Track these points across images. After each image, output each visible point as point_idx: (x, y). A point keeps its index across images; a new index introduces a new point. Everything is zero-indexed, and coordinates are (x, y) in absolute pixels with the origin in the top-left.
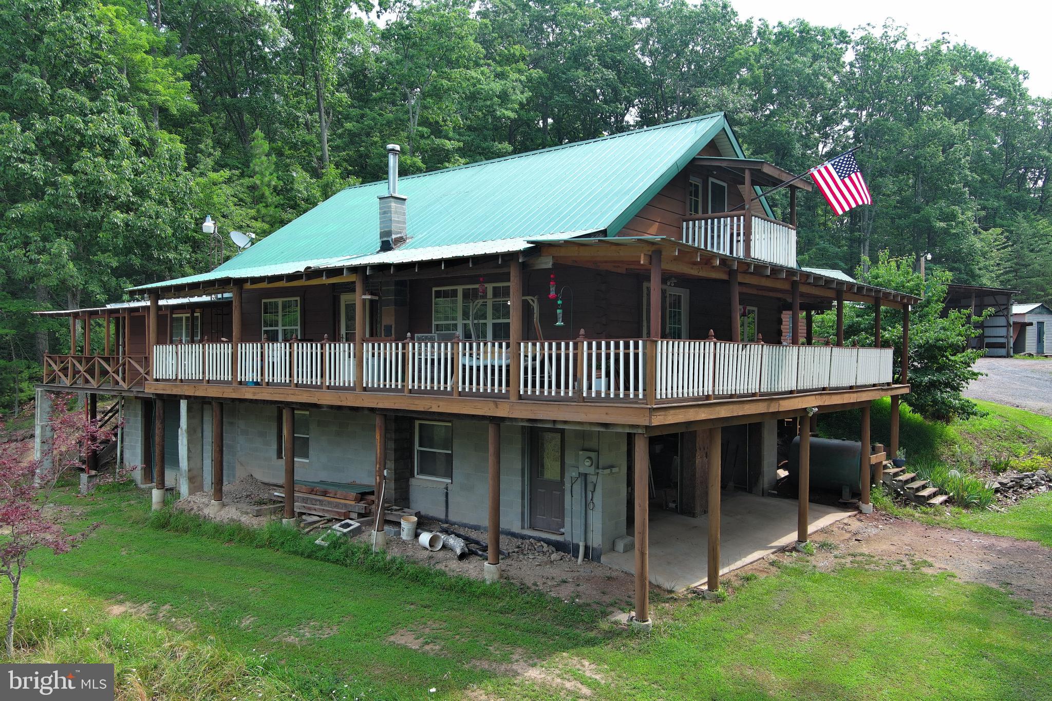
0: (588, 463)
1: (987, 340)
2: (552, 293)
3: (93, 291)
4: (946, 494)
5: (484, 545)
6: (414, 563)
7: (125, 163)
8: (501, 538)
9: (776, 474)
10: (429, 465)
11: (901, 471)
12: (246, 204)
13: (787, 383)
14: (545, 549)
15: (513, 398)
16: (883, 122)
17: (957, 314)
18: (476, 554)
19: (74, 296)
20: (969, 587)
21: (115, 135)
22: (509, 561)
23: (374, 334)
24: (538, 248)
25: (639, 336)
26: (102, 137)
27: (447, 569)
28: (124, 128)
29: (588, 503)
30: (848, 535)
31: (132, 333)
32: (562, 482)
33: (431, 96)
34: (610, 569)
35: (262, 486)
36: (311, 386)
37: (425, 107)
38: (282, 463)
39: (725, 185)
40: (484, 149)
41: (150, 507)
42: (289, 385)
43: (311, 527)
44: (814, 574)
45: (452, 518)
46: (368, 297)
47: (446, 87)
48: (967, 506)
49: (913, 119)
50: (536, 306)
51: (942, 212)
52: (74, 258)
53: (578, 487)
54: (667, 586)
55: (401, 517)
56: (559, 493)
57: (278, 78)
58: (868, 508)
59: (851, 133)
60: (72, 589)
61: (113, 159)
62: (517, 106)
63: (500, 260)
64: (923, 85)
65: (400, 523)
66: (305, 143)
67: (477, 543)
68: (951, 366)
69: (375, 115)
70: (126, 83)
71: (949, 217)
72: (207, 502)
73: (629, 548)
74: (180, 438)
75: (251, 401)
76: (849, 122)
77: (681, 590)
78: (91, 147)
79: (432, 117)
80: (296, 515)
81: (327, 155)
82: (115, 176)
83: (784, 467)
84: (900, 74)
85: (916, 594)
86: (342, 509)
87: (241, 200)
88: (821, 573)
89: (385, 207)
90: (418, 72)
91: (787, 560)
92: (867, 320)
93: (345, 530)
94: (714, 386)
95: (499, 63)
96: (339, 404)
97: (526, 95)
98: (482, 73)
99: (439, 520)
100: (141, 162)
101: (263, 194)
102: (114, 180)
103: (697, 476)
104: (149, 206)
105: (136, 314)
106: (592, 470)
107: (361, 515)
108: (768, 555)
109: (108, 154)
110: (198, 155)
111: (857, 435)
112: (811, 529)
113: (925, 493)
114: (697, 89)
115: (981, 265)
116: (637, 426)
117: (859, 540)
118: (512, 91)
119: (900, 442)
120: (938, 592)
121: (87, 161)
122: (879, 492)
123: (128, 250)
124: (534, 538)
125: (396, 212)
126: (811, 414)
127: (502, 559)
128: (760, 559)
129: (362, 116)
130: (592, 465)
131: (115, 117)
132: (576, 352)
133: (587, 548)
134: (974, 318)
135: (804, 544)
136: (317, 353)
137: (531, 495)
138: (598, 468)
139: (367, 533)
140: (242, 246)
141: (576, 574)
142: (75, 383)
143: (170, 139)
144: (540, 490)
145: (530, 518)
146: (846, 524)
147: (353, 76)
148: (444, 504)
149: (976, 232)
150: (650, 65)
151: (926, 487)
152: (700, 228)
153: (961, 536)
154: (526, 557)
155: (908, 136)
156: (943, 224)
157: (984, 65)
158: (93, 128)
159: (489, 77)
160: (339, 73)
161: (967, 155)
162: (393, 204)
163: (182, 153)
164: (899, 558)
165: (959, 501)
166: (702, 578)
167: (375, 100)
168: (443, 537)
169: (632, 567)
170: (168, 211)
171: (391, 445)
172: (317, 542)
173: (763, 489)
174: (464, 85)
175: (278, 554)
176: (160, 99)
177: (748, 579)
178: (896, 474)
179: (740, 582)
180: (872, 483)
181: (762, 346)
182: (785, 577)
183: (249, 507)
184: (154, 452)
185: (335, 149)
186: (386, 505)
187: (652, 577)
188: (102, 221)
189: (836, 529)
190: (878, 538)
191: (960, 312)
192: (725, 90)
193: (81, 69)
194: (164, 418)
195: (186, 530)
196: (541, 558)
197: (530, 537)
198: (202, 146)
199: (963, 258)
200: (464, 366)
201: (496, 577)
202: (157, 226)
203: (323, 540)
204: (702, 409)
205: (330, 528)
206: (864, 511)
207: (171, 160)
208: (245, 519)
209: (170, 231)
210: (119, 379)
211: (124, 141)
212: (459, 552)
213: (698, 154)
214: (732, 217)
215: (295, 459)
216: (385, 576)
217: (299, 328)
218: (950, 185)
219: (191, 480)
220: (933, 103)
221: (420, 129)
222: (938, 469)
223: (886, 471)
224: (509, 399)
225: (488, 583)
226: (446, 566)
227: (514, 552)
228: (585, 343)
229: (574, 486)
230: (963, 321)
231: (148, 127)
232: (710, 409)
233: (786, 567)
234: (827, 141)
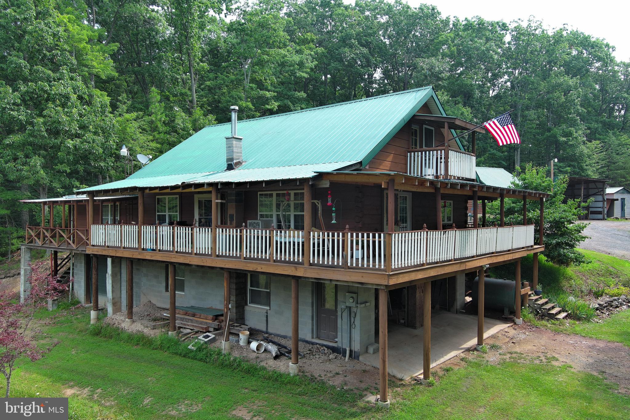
0: (351, 300)
1: (591, 209)
2: (330, 202)
3: (55, 187)
4: (566, 311)
5: (289, 349)
6: (248, 361)
7: (74, 110)
8: (299, 344)
9: (464, 300)
10: (257, 298)
11: (539, 298)
12: (147, 131)
13: (471, 251)
14: (326, 352)
15: (306, 265)
16: (528, 78)
17: (572, 202)
18: (285, 355)
19: (44, 189)
20: (580, 375)
21: (68, 93)
22: (304, 360)
23: (224, 224)
24: (321, 176)
25: (382, 231)
26: (60, 95)
27: (267, 365)
28: (74, 89)
29: (352, 324)
30: (508, 339)
31: (78, 213)
32: (336, 311)
33: (257, 65)
34: (365, 364)
35: (157, 309)
36: (185, 253)
37: (254, 72)
38: (168, 294)
39: (433, 129)
40: (289, 96)
41: (90, 321)
42: (172, 252)
43: (186, 337)
44: (487, 366)
45: (270, 330)
46: (220, 201)
47: (266, 60)
48: (579, 319)
49: (545, 76)
50: (320, 206)
51: (564, 132)
52: (44, 167)
53: (345, 314)
54: (399, 376)
55: (240, 331)
56: (334, 317)
57: (166, 55)
58: (520, 321)
59: (509, 84)
60: (43, 377)
61: (67, 108)
62: (309, 70)
63: (298, 182)
64: (552, 55)
65: (238, 335)
66: (182, 94)
67: (285, 348)
68: (569, 233)
69: (224, 77)
70: (75, 61)
71: (568, 135)
72: (123, 319)
73: (376, 351)
74: (107, 279)
75: (149, 260)
76: (508, 76)
77: (407, 379)
78: (54, 101)
79: (258, 77)
80: (177, 328)
81: (195, 101)
82: (68, 118)
83: (469, 295)
84: (538, 49)
85: (548, 379)
86: (204, 325)
87: (144, 130)
88: (492, 366)
89: (230, 144)
90: (249, 51)
91: (471, 357)
92: (519, 205)
93: (206, 340)
94: (426, 257)
95: (298, 44)
96: (202, 264)
97: (314, 63)
98: (288, 51)
99: (263, 332)
100: (84, 109)
101: (157, 126)
102: (67, 121)
103: (417, 304)
104: (89, 136)
105: (81, 204)
106: (353, 305)
107: (215, 329)
108: (460, 354)
109: (63, 105)
110: (118, 103)
111: (513, 276)
112: (485, 335)
113: (554, 311)
114: (417, 59)
115: (588, 163)
116: (381, 285)
117: (514, 343)
118: (306, 61)
119: (539, 279)
120: (561, 378)
121: (51, 109)
122: (526, 311)
123: (76, 162)
124: (319, 344)
125: (236, 147)
126: (485, 269)
127: (300, 358)
128: (455, 356)
129: (216, 78)
130: (354, 302)
131: (68, 83)
132: (343, 238)
133: (351, 351)
134: (583, 204)
135: (481, 346)
136: (189, 233)
137: (317, 318)
138: (357, 303)
139: (219, 341)
140: (144, 163)
141: (344, 368)
142: (45, 243)
143: (101, 95)
144: (322, 315)
145: (317, 331)
146: (506, 332)
147: (211, 51)
148: (265, 322)
149: (584, 143)
150: (388, 43)
151: (554, 307)
152: (418, 156)
153: (576, 340)
154: (314, 357)
155: (543, 86)
156: (564, 139)
157: (588, 43)
158: (55, 90)
159: (292, 53)
160: (203, 50)
161: (578, 97)
162: (234, 142)
163: (108, 103)
164: (538, 355)
165: (574, 316)
166: (420, 370)
167: (224, 67)
168: (264, 344)
169: (378, 364)
170: (100, 139)
171: (234, 286)
172: (189, 347)
173: (457, 310)
174: (277, 58)
175: (166, 354)
176: (95, 71)
177: (447, 370)
178: (536, 300)
179: (443, 373)
180: (522, 306)
181: (456, 231)
182: (470, 368)
183: (148, 323)
184: (92, 287)
185: (200, 97)
186: (231, 323)
187: (389, 370)
188: (60, 146)
189: (501, 335)
190: (526, 341)
191: (574, 201)
192: (433, 59)
193: (48, 54)
194: (98, 268)
195: (111, 337)
196: (323, 357)
197: (317, 344)
198: (120, 98)
199: (576, 159)
200: (277, 241)
201: (296, 372)
202: (93, 148)
203: (193, 346)
204: (420, 272)
205: (197, 338)
206: (517, 323)
207: (101, 108)
208: (146, 331)
209: (101, 151)
210: (71, 242)
211: (74, 97)
212: (274, 355)
213: (418, 112)
214: (437, 150)
215: (176, 292)
216: (229, 370)
217: (178, 213)
218: (568, 115)
219: (114, 304)
220: (558, 66)
221: (251, 85)
222: (562, 296)
223: (530, 298)
224: (304, 265)
225: (292, 375)
226: (267, 364)
227: (307, 354)
228: (349, 234)
229: (343, 314)
230: (576, 206)
231: (87, 87)
232: (425, 272)
233: (470, 362)
234: (495, 89)
